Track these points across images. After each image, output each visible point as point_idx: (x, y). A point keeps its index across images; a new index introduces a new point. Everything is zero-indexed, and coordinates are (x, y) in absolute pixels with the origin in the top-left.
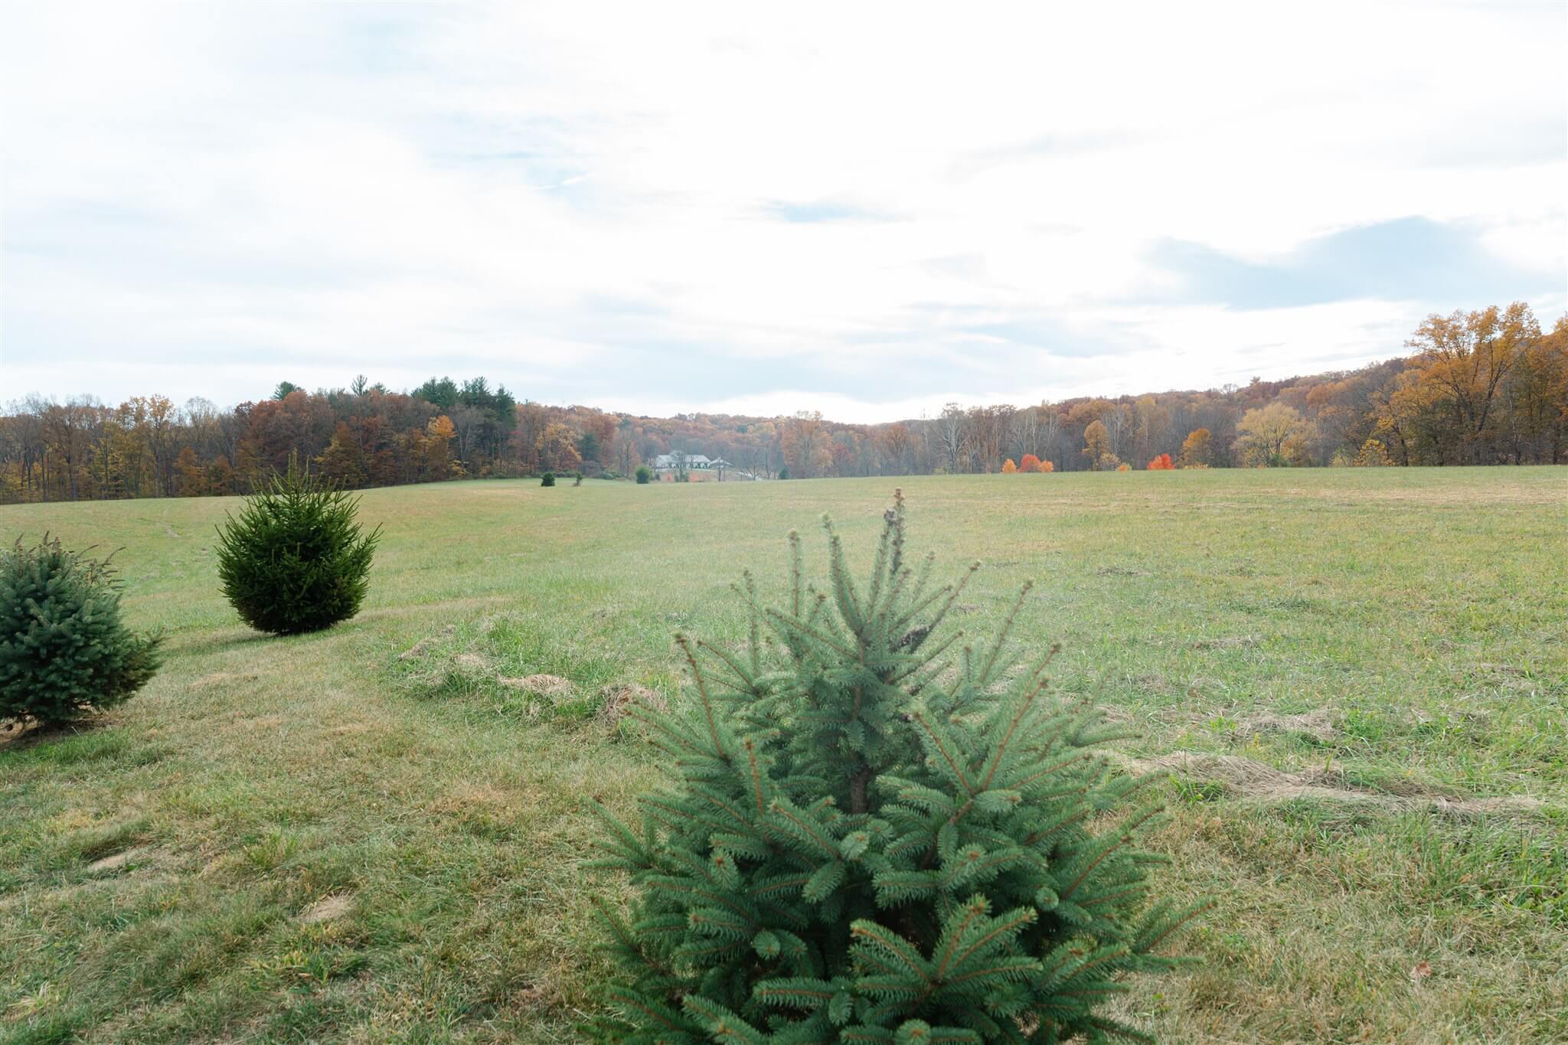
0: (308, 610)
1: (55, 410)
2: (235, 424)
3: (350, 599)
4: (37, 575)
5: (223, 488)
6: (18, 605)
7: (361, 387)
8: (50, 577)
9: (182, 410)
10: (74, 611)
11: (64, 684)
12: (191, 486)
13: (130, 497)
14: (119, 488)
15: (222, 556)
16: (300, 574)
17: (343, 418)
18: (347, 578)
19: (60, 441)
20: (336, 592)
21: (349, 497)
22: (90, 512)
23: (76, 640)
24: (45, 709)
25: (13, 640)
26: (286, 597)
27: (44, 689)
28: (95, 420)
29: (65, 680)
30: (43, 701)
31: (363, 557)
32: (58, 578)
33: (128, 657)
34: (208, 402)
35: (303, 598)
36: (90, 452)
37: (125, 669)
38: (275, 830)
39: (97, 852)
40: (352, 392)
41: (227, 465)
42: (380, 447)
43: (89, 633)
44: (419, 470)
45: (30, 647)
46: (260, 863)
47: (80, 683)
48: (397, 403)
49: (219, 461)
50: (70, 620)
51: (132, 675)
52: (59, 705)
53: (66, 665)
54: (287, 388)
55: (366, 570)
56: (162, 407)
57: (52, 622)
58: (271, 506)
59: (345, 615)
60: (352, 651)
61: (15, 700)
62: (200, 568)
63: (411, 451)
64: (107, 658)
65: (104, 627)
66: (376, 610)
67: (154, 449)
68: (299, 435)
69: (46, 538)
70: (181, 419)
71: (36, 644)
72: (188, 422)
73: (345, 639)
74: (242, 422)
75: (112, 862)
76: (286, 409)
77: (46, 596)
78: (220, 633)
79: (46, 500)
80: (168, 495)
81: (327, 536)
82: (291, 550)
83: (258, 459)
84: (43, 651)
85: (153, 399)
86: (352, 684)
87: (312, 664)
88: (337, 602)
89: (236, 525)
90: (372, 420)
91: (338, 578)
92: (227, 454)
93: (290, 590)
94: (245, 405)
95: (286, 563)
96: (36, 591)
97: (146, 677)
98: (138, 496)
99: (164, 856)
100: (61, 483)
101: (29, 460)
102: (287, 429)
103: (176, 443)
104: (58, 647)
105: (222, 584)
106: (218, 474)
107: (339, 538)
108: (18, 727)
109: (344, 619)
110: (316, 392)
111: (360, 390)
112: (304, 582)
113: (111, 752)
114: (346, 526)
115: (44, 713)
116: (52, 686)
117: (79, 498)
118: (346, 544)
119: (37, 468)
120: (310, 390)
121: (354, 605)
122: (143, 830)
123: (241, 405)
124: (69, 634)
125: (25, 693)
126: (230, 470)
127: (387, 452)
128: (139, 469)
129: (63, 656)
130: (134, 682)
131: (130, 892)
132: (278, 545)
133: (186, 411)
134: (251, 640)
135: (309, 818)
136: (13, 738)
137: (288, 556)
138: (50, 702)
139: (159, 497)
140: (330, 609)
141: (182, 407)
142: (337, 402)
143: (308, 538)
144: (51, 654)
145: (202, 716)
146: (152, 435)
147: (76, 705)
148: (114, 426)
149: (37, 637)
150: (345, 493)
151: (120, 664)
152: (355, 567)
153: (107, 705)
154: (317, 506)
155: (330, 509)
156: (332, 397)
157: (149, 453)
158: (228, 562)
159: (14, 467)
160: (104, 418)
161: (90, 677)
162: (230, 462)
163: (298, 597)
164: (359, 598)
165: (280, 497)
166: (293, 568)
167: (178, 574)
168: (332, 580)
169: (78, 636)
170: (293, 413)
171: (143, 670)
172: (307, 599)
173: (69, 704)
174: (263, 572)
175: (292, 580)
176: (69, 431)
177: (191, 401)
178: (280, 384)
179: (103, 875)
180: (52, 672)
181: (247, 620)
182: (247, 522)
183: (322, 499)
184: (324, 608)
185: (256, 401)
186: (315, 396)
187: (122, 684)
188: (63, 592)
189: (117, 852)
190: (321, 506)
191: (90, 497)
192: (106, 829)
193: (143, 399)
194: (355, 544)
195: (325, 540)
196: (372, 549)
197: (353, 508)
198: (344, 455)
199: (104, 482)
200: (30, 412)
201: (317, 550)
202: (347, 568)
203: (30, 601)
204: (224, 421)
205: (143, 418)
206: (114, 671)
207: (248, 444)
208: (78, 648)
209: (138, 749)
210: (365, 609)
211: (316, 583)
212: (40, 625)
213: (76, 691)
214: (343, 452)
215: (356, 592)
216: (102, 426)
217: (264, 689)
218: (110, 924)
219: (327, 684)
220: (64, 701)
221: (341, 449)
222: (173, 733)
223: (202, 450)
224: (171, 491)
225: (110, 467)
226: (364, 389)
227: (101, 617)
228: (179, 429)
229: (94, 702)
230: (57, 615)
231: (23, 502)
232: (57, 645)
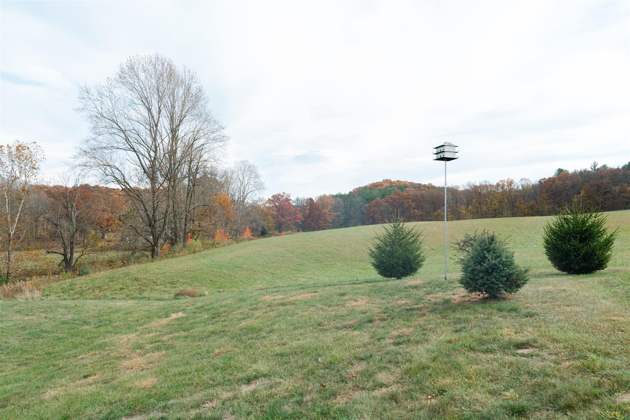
0: (583, 265)
1: (476, 187)
2: (539, 187)
3: (603, 261)
4: (487, 243)
5: (534, 213)
6: (482, 253)
7: (595, 167)
8: (491, 244)
9: (518, 184)
10: (499, 257)
11: (497, 282)
12: (521, 213)
13: (500, 217)
14: (496, 214)
15: (545, 239)
16: (578, 248)
17: (586, 182)
18: (601, 252)
19: (477, 198)
20: (596, 257)
21: (602, 216)
22: (488, 222)
23: (501, 267)
24: (490, 290)
25: (481, 265)
26: (573, 258)
27: (490, 283)
28: (488, 189)
29: (497, 281)
30: (490, 287)
31: (609, 243)
32: (494, 244)
33: (517, 275)
34: (528, 180)
35: (580, 259)
36: (487, 201)
37: (517, 280)
38: (594, 356)
39: (520, 346)
40: (590, 170)
41: (536, 204)
42: (605, 193)
43: (504, 265)
44: (626, 203)
45: (486, 268)
46: (589, 368)
47: (501, 282)
48: (614, 173)
49: (532, 202)
50: (498, 260)
51: (519, 282)
52: (495, 290)
53: (497, 275)
54: (560, 171)
55: (610, 248)
56: (511, 183)
57: (492, 260)
58: (565, 219)
59: (600, 268)
60: (608, 285)
61: (481, 286)
62: (528, 244)
63: (622, 194)
64: (510, 275)
65: (509, 264)
66: (615, 267)
67: (508, 199)
68: (566, 190)
69: (484, 231)
70: (518, 187)
71: (488, 267)
72: (520, 188)
73: (603, 279)
74: (541, 186)
75: (525, 351)
76: (560, 179)
77: (490, 251)
78: (543, 270)
79: (473, 218)
80: (513, 216)
81: (591, 232)
82: (575, 238)
83: (548, 201)
84: (490, 270)
85: (507, 180)
86: (613, 299)
87: (590, 288)
88: (597, 262)
89: (551, 227)
90: (601, 181)
91: (597, 251)
92: (535, 200)
93: (574, 255)
94: (543, 179)
95: (572, 243)
96: (487, 249)
97: (524, 283)
98: (503, 217)
99: (545, 354)
100: (478, 212)
101: (468, 205)
102: (561, 188)
103: (516, 196)
104: (494, 269)
105: (544, 250)
106: (532, 208)
107: (597, 233)
108: (481, 295)
109: (600, 270)
110: (573, 171)
111: (595, 168)
112: (581, 252)
113: (514, 310)
114: (600, 228)
115: (490, 292)
116: (493, 283)
117: (483, 218)
118: (600, 236)
119: (470, 207)
120: (571, 170)
121: (605, 264)
122: (534, 342)
123: (541, 180)
124: (498, 264)
125: (484, 284)
126: (537, 206)
127: (609, 195)
128: (503, 207)
129: (496, 272)
130: (520, 285)
131: (536, 364)
132: (569, 236)
133: (519, 184)
134: (557, 275)
135: (607, 355)
136: (480, 299)
137: (573, 240)
138: (492, 288)
139: (510, 217)
140: (593, 265)
141: (518, 182)
142: (584, 175)
143: (582, 233)
144: (492, 271)
145: (546, 302)
146: (507, 193)
147: (500, 291)
148: (495, 191)
149: (488, 264)
150: (600, 213)
151: (515, 277)
152: (605, 247)
153: (510, 293)
154: (586, 219)
155: (592, 220)
156: (581, 173)
157: (506, 201)
158: (547, 242)
159: (463, 207)
160: (491, 188)
161: (505, 281)
162: (537, 203)
163: (578, 258)
164: (607, 261)
165: (569, 216)
166: (576, 246)
167: (520, 246)
168: (594, 252)
169: (501, 266)
170: (563, 181)
171: (523, 281)
172: (582, 260)
173: (498, 289)
174: (562, 247)
175: (575, 251)
176: (480, 194)
177: (521, 180)
178: (557, 169)
179: (523, 355)
180: (493, 278)
181: (555, 266)
182: (555, 225)
183: (588, 216)
184: (590, 264)
185: (547, 177)
186: (573, 173)
187: (516, 285)
188: (495, 250)
189: (526, 348)
190: (588, 219)
191: (487, 217)
192: (520, 338)
193: (504, 180)
194: (605, 236)
195: (590, 234)
196: (614, 239)
197: (604, 220)
198: (587, 198)
199: (491, 212)
200: (468, 188)
201: (586, 238)
202: (601, 247)
203: (485, 252)
204: (534, 187)
205: (504, 188)
206: (513, 280)
207: (544, 195)
208: (501, 270)
209: (524, 311)
210: (610, 266)
211: (586, 253)
212: (489, 260)
213: (501, 285)
214: (586, 196)
215: (606, 258)
216: (491, 191)
217: (570, 295)
218: (531, 375)
219: (600, 297)
220: (496, 289)
221: (585, 195)
222: (536, 307)
223: (526, 199)
224: (514, 215)
225: (493, 206)
226: (596, 168)
227: (508, 259)
228: (517, 191)
229: (506, 290)
230: (494, 257)
231: (466, 219)
232: (494, 268)
